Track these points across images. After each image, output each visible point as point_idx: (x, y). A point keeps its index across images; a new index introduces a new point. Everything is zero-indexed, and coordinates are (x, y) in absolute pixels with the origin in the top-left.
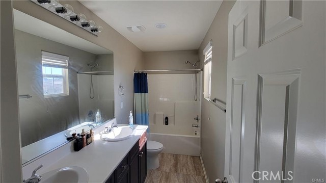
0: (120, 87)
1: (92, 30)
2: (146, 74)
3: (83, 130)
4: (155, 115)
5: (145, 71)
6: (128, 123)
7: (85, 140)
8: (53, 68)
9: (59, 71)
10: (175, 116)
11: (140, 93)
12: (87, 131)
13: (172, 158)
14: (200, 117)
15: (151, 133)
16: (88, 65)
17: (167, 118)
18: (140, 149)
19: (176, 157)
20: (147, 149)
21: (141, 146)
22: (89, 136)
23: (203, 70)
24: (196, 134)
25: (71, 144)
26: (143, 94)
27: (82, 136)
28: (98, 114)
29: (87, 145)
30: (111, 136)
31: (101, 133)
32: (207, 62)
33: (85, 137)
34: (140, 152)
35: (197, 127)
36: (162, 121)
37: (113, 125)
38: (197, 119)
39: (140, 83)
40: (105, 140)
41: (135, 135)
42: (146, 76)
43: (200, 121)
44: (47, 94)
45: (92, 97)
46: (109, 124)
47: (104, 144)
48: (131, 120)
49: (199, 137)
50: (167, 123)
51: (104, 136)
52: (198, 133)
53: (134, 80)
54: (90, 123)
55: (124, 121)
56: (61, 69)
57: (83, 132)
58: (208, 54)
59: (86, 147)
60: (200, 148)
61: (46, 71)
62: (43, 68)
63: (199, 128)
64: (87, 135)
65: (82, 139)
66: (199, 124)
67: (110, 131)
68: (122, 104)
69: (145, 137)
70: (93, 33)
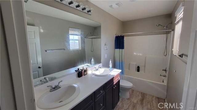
0: (105, 45)
1: (88, 12)
2: (124, 36)
3: (83, 67)
4: (129, 64)
5: (123, 34)
6: (108, 67)
7: (83, 72)
8: (74, 36)
9: (76, 37)
10: (145, 66)
11: (119, 49)
12: (85, 68)
13: (140, 95)
14: (168, 69)
15: (125, 76)
16: (91, 33)
17: (138, 67)
18: (114, 83)
19: (143, 95)
20: (120, 84)
21: (115, 82)
22: (85, 71)
23: (173, 30)
24: (163, 82)
25: (76, 73)
26: (121, 50)
27: (82, 70)
28: (93, 60)
29: (84, 75)
30: (98, 73)
31: (93, 70)
32: (178, 22)
33: (83, 71)
34: (114, 85)
35: (165, 76)
36: (135, 68)
37: (99, 67)
38: (165, 71)
39: (119, 42)
40: (93, 74)
41: (111, 74)
42: (124, 38)
43: (167, 72)
44: (72, 49)
45: (92, 51)
46: (97, 66)
47: (93, 76)
48: (111, 66)
49: (166, 84)
50: (138, 70)
51: (94, 72)
52: (165, 82)
53: (115, 40)
54: (88, 64)
55: (106, 65)
56: (77, 36)
57: (83, 68)
58: (180, 15)
59: (83, 76)
60: (165, 93)
61: (71, 37)
62: (70, 36)
63: (167, 78)
64: (85, 70)
65: (82, 72)
66: (167, 74)
67: (97, 70)
68: (106, 55)
69: (119, 77)
70: (89, 13)
